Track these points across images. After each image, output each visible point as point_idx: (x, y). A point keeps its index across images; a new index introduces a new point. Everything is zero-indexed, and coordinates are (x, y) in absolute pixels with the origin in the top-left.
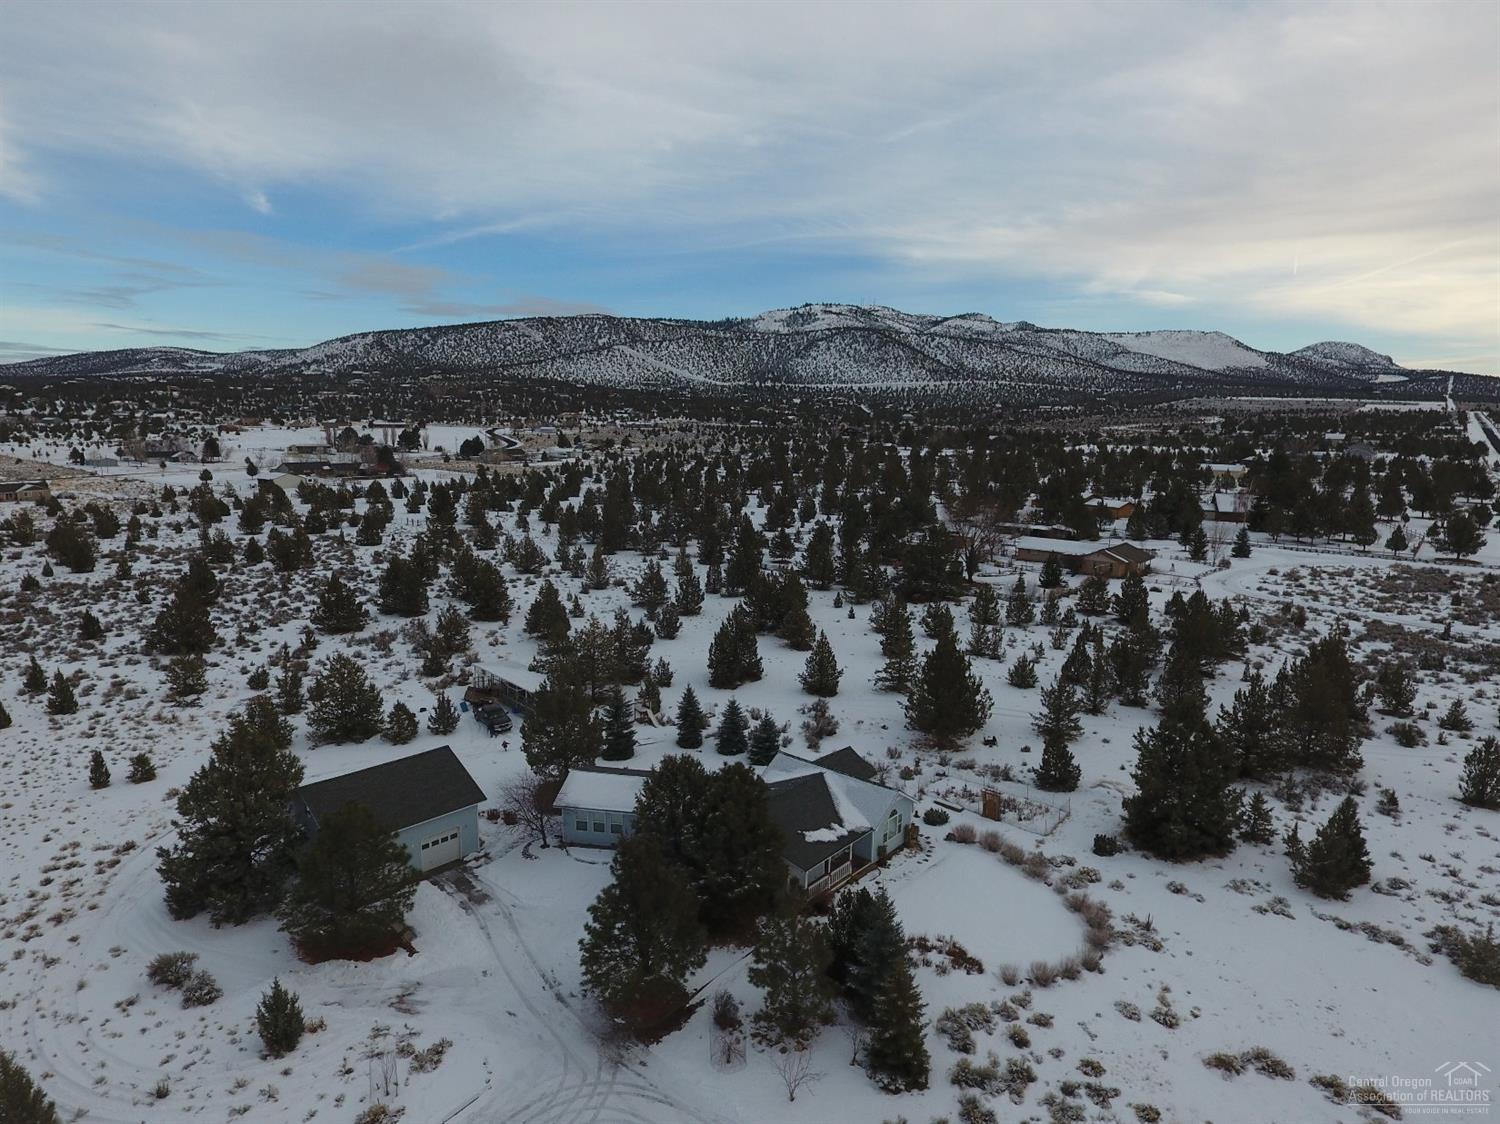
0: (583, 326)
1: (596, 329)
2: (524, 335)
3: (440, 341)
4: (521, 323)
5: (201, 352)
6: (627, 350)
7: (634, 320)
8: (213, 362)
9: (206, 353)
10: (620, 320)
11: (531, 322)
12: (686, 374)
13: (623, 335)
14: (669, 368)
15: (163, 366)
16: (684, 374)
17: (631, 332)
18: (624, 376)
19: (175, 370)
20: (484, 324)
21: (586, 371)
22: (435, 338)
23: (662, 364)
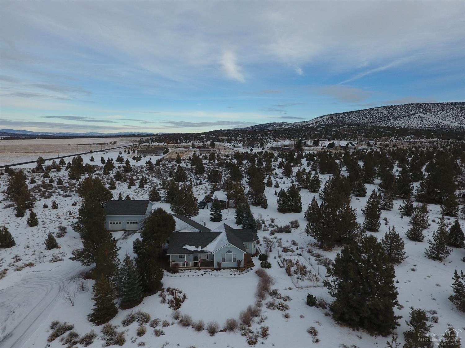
0: (405, 108)
1: (410, 108)
2: (381, 112)
3: (350, 116)
4: (380, 108)
5: (286, 123)
6: (422, 115)
7: (427, 104)
8: (288, 125)
9: (287, 123)
10: (421, 104)
11: (384, 108)
12: (449, 123)
13: (422, 110)
14: (440, 121)
15: (277, 127)
16: (447, 123)
17: (425, 108)
18: (418, 125)
19: (279, 128)
20: (367, 110)
21: (402, 123)
22: (349, 115)
23: (437, 120)
